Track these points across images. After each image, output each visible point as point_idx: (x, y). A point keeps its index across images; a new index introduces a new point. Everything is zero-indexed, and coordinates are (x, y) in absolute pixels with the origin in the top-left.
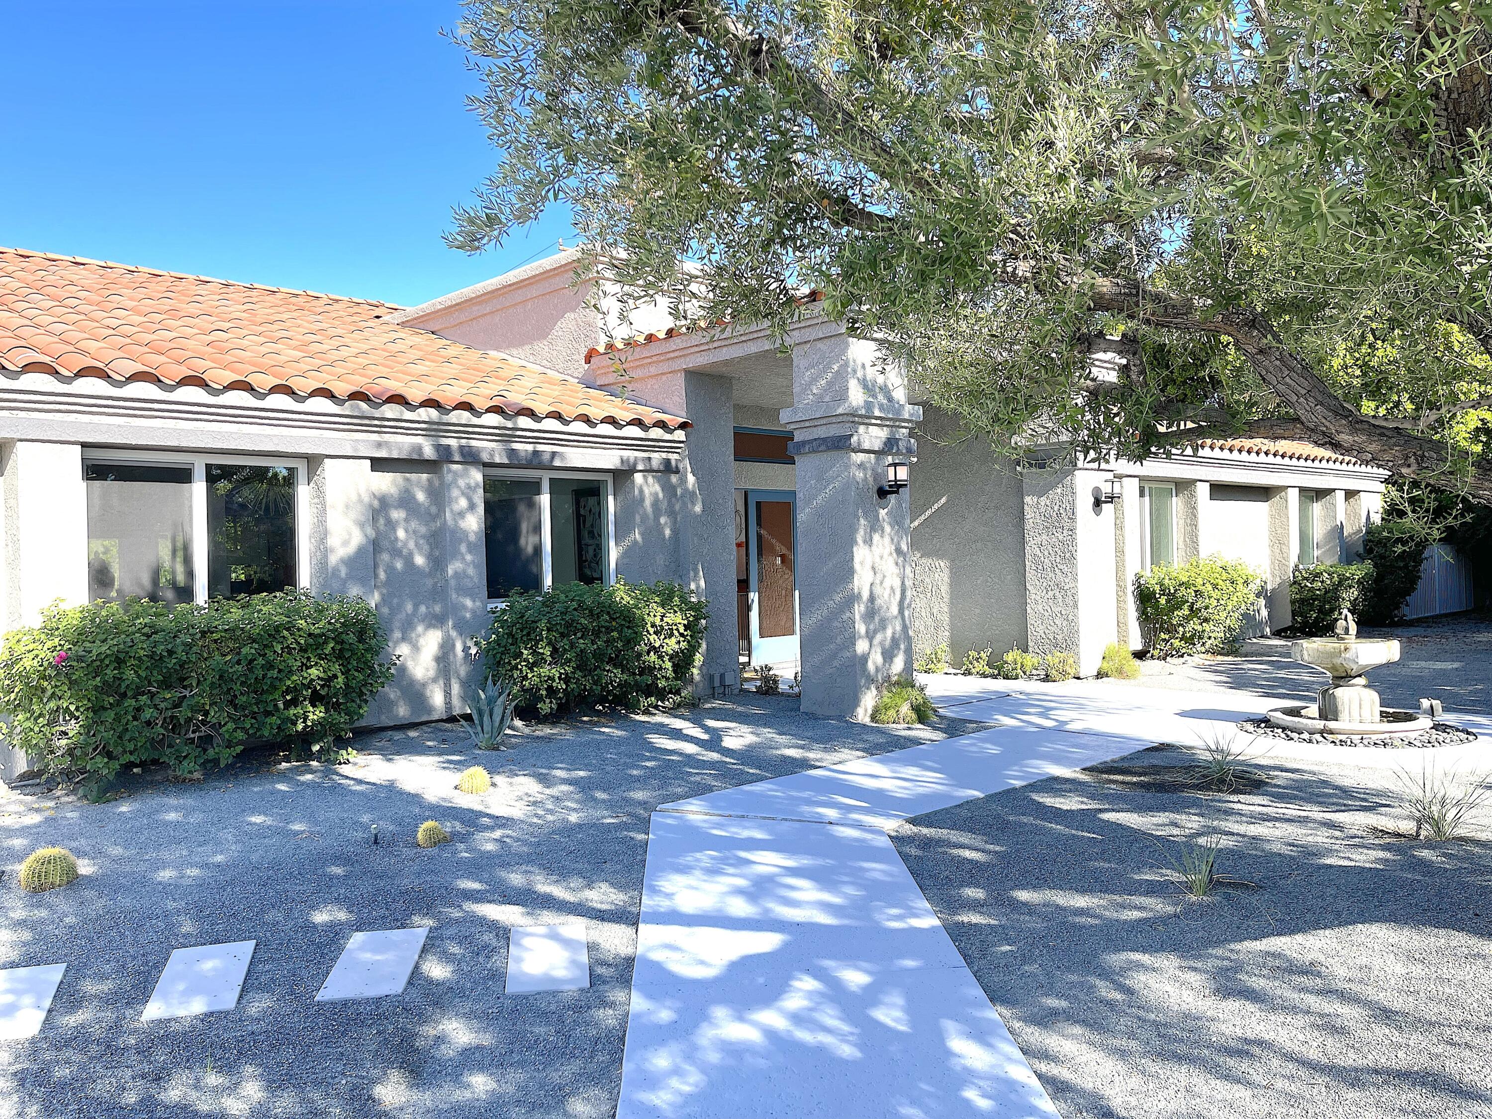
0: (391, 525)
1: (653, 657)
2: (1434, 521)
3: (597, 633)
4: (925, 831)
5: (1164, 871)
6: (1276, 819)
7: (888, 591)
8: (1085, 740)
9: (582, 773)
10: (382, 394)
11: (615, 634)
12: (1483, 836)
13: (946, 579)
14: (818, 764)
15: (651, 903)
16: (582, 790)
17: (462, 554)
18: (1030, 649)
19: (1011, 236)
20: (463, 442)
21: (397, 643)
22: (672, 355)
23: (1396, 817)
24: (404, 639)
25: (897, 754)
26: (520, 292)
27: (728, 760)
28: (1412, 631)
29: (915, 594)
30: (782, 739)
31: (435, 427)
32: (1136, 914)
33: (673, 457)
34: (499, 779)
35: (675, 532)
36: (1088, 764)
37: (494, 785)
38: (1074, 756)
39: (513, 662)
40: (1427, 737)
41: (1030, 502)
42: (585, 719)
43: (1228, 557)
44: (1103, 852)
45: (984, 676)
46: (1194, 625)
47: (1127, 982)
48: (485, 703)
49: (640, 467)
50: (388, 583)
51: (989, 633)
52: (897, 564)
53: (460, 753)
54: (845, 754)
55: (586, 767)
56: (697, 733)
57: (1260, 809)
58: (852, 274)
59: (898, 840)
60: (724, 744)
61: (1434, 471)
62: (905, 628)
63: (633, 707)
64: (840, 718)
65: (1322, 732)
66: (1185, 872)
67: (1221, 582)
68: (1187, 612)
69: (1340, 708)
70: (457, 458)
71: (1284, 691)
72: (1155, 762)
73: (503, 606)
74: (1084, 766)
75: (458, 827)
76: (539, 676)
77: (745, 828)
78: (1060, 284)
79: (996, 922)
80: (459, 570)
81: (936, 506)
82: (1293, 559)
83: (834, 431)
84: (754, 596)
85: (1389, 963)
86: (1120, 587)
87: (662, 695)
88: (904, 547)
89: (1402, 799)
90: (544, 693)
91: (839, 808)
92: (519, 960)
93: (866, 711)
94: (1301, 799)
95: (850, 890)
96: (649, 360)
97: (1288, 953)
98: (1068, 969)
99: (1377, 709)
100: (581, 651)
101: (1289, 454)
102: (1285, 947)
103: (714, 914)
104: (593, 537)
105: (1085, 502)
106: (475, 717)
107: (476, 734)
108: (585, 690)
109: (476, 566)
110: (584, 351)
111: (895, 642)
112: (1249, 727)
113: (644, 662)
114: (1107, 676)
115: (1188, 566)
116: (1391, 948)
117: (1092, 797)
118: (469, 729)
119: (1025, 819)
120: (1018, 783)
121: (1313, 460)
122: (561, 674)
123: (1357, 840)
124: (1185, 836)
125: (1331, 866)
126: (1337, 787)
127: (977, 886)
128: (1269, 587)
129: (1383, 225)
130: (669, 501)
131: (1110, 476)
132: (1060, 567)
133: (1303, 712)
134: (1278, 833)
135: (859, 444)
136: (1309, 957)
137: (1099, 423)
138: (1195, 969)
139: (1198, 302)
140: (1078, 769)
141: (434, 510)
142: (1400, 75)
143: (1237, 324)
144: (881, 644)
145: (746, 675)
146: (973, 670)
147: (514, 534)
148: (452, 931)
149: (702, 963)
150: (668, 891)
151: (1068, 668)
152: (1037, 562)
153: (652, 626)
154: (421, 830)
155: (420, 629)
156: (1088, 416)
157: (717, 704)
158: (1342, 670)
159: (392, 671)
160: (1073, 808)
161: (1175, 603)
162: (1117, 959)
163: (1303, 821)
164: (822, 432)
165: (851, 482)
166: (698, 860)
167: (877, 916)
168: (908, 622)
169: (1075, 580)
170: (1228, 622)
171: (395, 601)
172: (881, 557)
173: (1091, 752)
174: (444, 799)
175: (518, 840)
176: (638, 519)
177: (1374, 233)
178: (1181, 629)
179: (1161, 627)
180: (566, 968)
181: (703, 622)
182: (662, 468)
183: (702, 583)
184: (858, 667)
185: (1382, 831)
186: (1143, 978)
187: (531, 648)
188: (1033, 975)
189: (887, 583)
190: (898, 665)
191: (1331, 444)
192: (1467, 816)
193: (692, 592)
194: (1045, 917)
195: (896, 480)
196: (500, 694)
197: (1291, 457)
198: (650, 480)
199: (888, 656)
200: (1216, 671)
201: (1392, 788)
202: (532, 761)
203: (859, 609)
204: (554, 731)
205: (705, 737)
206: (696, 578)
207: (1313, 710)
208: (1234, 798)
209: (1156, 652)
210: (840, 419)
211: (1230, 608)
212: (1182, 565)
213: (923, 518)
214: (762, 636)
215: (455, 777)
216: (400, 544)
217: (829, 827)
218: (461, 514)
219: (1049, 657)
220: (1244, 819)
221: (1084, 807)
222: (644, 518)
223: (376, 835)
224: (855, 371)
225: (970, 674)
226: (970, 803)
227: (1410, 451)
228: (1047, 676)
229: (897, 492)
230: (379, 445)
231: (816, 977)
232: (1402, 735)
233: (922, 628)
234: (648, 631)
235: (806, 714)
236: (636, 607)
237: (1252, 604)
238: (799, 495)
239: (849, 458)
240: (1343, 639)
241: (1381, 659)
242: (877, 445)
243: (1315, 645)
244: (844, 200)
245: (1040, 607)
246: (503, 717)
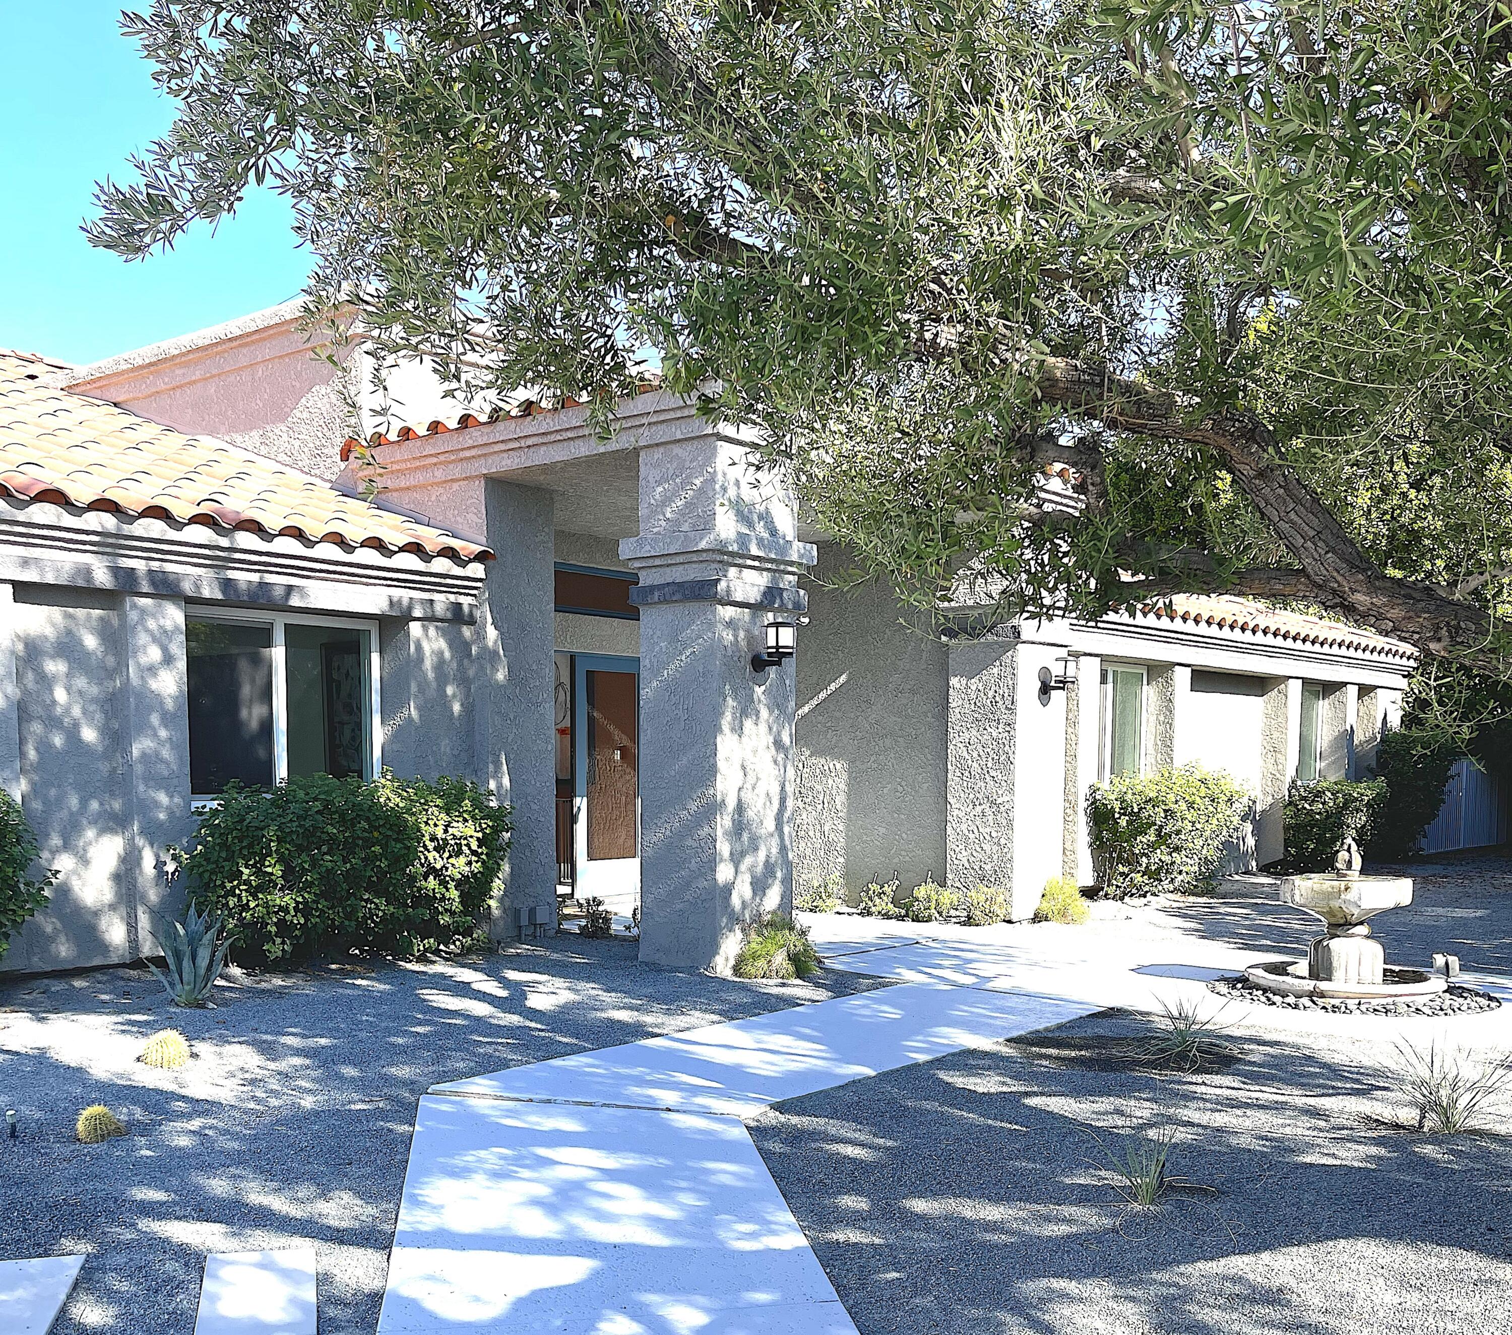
0: (46, 681)
1: (432, 882)
2: (1464, 717)
3: (350, 847)
4: (795, 1120)
5: (1103, 1173)
6: (1247, 1106)
7: (762, 799)
8: (1013, 1002)
9: (323, 1041)
10: (28, 487)
11: (377, 849)
12: (1501, 1129)
13: (842, 786)
14: (656, 1030)
15: (409, 1219)
16: (324, 1064)
17: (154, 729)
18: (949, 883)
19: (933, 286)
20: (155, 565)
21: (54, 852)
22: (468, 454)
23: (1396, 1103)
24: (67, 846)
25: (765, 1018)
26: (245, 351)
27: (533, 1025)
28: (1430, 869)
29: (801, 805)
30: (608, 998)
31: (110, 541)
32: (1064, 1229)
33: (465, 601)
34: (203, 1048)
35: (468, 709)
36: (1015, 1034)
37: (194, 1056)
38: (998, 1022)
39: (229, 885)
40: (1438, 1001)
41: (957, 686)
42: (333, 967)
43: (1207, 769)
44: (1027, 1148)
45: (887, 916)
46: (1161, 855)
47: (1047, 1317)
48: (185, 940)
49: (417, 613)
50: (39, 767)
51: (896, 860)
52: (775, 762)
53: (148, 1010)
54: (695, 1018)
55: (330, 1033)
56: (491, 987)
57: (1228, 1092)
58: (703, 325)
59: (758, 1132)
60: (529, 1003)
61: (1470, 647)
62: (783, 849)
63: (404, 953)
64: (692, 970)
65: (1311, 995)
66: (1129, 1175)
67: (1198, 800)
68: (1153, 838)
69: (1335, 964)
70: (145, 588)
71: (1269, 943)
72: (1101, 1032)
73: (214, 804)
74: (1010, 1036)
75: (139, 1113)
76: (266, 905)
77: (549, 1116)
78: (997, 361)
79: (882, 1241)
80: (148, 751)
81: (833, 687)
82: (1291, 772)
83: (692, 574)
84: (581, 803)
85: (1376, 1289)
86: (1070, 803)
87: (445, 935)
88: (786, 739)
89: (1403, 1080)
90: (274, 929)
91: (681, 1090)
92: (214, 1298)
93: (727, 959)
94: (1280, 1080)
95: (688, 1199)
96: (435, 460)
97: (1251, 1277)
98: (973, 1302)
99: (1380, 966)
100: (327, 870)
101: (1293, 633)
102: (1247, 1269)
103: (500, 1233)
104: (351, 713)
105: (1028, 686)
106: (170, 961)
107: (172, 985)
108: (333, 927)
109: (174, 747)
110: (339, 442)
111: (769, 868)
112: (1222, 988)
113: (420, 889)
114: (1046, 919)
115: (1158, 778)
116: (1380, 1271)
117: (1016, 1077)
118: (162, 978)
119: (927, 1105)
120: (922, 1058)
121: (1322, 644)
122: (297, 903)
123: (1345, 1132)
124: (1133, 1128)
125: (1311, 1165)
126: (1325, 1065)
127: (860, 1193)
128: (1259, 808)
129: (1429, 294)
130: (460, 664)
131: (1063, 653)
132: (993, 773)
133: (1290, 969)
134: (1248, 1123)
135: (728, 592)
136: (1276, 1283)
137: (1042, 565)
138: (1133, 1299)
139: (1180, 399)
140: (1001, 1040)
141: (111, 661)
142: (1467, 78)
143: (1232, 434)
144: (751, 869)
145: (566, 911)
146: (873, 909)
147: (232, 703)
148: (121, 1259)
149: (477, 1299)
150: (436, 1202)
151: (995, 908)
152: (964, 769)
153: (432, 840)
154: (82, 1119)
155: (90, 834)
156: (1028, 554)
157: (523, 949)
158: (1340, 915)
159: (46, 893)
160: (992, 1090)
161: (1138, 827)
162: (1032, 1288)
163: (1278, 1107)
164: (678, 575)
165: (716, 646)
166: (480, 1160)
167: (722, 1234)
168: (787, 842)
169: (1011, 791)
170: (1204, 852)
171: (53, 792)
172: (755, 752)
173: (1019, 1018)
174: (121, 1076)
175: (226, 1132)
176: (414, 688)
177: (1415, 303)
178: (1144, 860)
179: (1120, 857)
180: (284, 1309)
181: (507, 835)
182: (449, 615)
183: (506, 781)
184: (718, 902)
185: (1377, 1121)
186: (1067, 1312)
187: (253, 866)
188: (927, 1311)
189: (761, 789)
190: (772, 899)
191: (1342, 605)
192: (1484, 1102)
193: (491, 793)
194: (946, 1235)
195: (777, 647)
196: (208, 929)
197: (1295, 639)
198: (432, 631)
199: (759, 886)
200: (1185, 916)
201: (1393, 1067)
202: (253, 1023)
203: (724, 822)
204: (289, 982)
205: (504, 993)
206: (497, 775)
207: (1302, 967)
208: (1198, 1078)
209: (1111, 890)
210: (704, 556)
211: (1208, 833)
212: (1150, 776)
213: (815, 702)
214: (591, 857)
215: (136, 1045)
216: (59, 710)
217: (664, 1115)
218: (152, 670)
219: (973, 893)
220: (1208, 1105)
221: (1005, 1089)
222: (423, 686)
223: (13, 1126)
224: (724, 489)
225: (869, 914)
226: (856, 1084)
227: (1442, 621)
228: (969, 917)
229: (778, 663)
230: (25, 562)
231: (634, 1317)
232: (1408, 999)
233: (808, 852)
234: (425, 846)
235: (647, 964)
236: (409, 811)
237: (1236, 829)
238: (645, 663)
239: (714, 612)
240: (1345, 875)
241: (1389, 903)
242: (754, 596)
243: (1309, 883)
244: (698, 219)
245: (964, 827)
246: (211, 961)
